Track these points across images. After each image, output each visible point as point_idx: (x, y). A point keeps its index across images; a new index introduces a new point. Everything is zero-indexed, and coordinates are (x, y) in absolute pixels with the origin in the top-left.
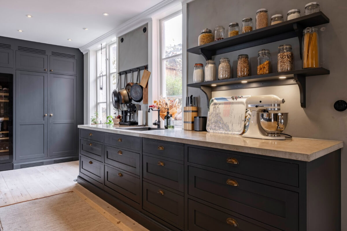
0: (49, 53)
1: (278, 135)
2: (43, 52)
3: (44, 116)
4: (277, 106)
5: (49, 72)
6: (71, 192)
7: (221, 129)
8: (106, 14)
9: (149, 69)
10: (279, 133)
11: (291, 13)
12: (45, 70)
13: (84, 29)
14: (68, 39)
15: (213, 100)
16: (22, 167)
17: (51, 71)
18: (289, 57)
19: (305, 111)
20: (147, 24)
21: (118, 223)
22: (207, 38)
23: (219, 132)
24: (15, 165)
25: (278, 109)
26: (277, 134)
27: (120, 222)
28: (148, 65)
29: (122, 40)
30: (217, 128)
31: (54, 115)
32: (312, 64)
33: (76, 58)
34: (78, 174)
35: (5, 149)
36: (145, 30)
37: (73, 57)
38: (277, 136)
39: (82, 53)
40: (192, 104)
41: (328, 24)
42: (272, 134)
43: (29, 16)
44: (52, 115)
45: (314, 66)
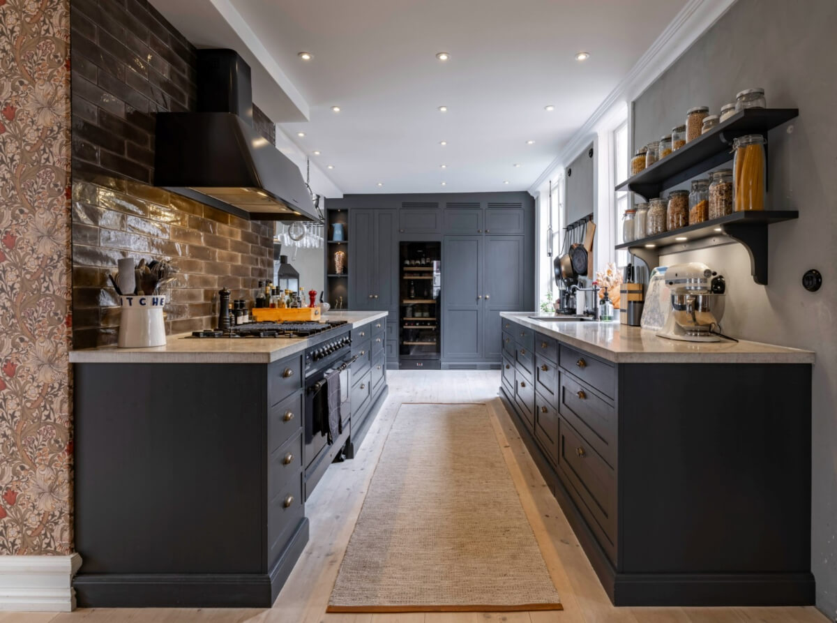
0: (484, 205)
1: (703, 334)
2: (476, 206)
3: (478, 298)
4: (701, 282)
5: (484, 234)
6: (483, 405)
7: (656, 324)
8: (530, 142)
9: (594, 220)
10: (707, 331)
11: (726, 111)
12: (479, 231)
13: (515, 165)
14: (504, 182)
15: (655, 272)
16: (452, 367)
17: (486, 231)
18: (723, 192)
19: (766, 290)
20: (592, 144)
21: (506, 447)
22: (639, 165)
23: (653, 327)
24: (442, 363)
25: (701, 287)
26: (700, 331)
27: (508, 447)
28: (593, 213)
29: (569, 172)
30: (652, 321)
31: (491, 296)
32: (747, 204)
33: (523, 206)
34: (500, 385)
35: (432, 341)
36: (591, 153)
37: (518, 206)
38: (700, 336)
39: (533, 198)
40: (629, 279)
41: (797, 119)
42: (691, 331)
43: (444, 167)
44: (488, 297)
45: (751, 208)
